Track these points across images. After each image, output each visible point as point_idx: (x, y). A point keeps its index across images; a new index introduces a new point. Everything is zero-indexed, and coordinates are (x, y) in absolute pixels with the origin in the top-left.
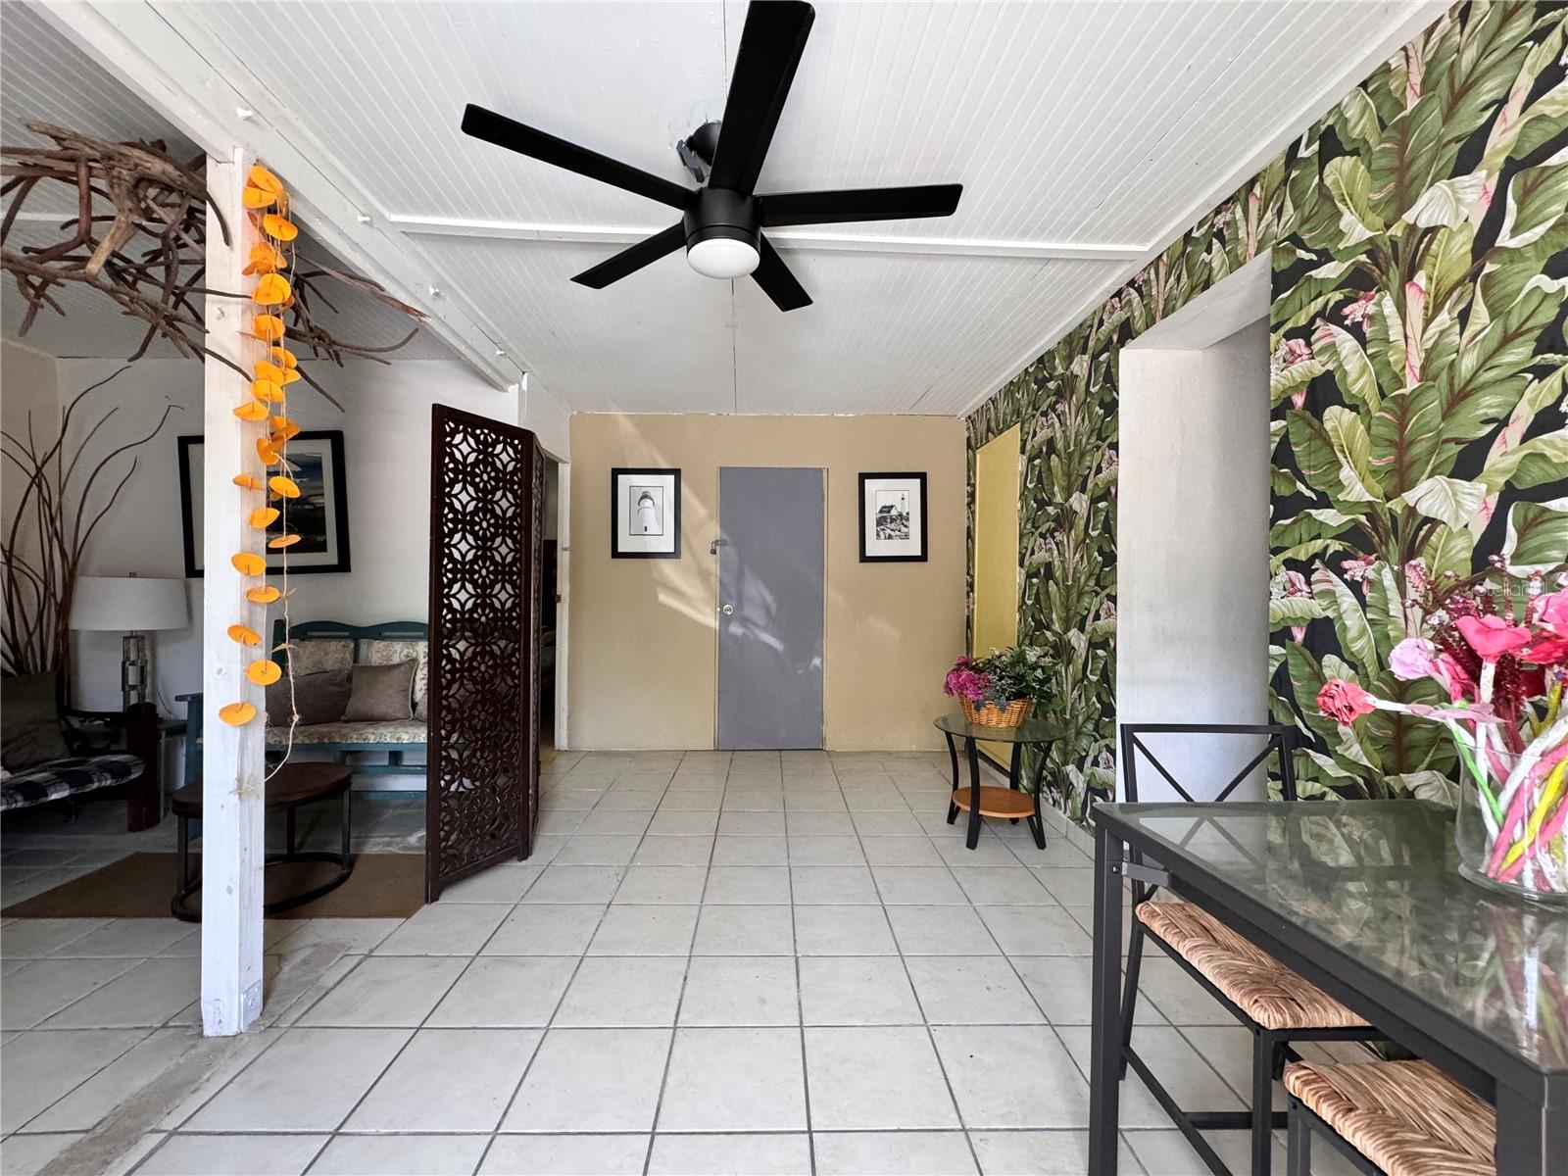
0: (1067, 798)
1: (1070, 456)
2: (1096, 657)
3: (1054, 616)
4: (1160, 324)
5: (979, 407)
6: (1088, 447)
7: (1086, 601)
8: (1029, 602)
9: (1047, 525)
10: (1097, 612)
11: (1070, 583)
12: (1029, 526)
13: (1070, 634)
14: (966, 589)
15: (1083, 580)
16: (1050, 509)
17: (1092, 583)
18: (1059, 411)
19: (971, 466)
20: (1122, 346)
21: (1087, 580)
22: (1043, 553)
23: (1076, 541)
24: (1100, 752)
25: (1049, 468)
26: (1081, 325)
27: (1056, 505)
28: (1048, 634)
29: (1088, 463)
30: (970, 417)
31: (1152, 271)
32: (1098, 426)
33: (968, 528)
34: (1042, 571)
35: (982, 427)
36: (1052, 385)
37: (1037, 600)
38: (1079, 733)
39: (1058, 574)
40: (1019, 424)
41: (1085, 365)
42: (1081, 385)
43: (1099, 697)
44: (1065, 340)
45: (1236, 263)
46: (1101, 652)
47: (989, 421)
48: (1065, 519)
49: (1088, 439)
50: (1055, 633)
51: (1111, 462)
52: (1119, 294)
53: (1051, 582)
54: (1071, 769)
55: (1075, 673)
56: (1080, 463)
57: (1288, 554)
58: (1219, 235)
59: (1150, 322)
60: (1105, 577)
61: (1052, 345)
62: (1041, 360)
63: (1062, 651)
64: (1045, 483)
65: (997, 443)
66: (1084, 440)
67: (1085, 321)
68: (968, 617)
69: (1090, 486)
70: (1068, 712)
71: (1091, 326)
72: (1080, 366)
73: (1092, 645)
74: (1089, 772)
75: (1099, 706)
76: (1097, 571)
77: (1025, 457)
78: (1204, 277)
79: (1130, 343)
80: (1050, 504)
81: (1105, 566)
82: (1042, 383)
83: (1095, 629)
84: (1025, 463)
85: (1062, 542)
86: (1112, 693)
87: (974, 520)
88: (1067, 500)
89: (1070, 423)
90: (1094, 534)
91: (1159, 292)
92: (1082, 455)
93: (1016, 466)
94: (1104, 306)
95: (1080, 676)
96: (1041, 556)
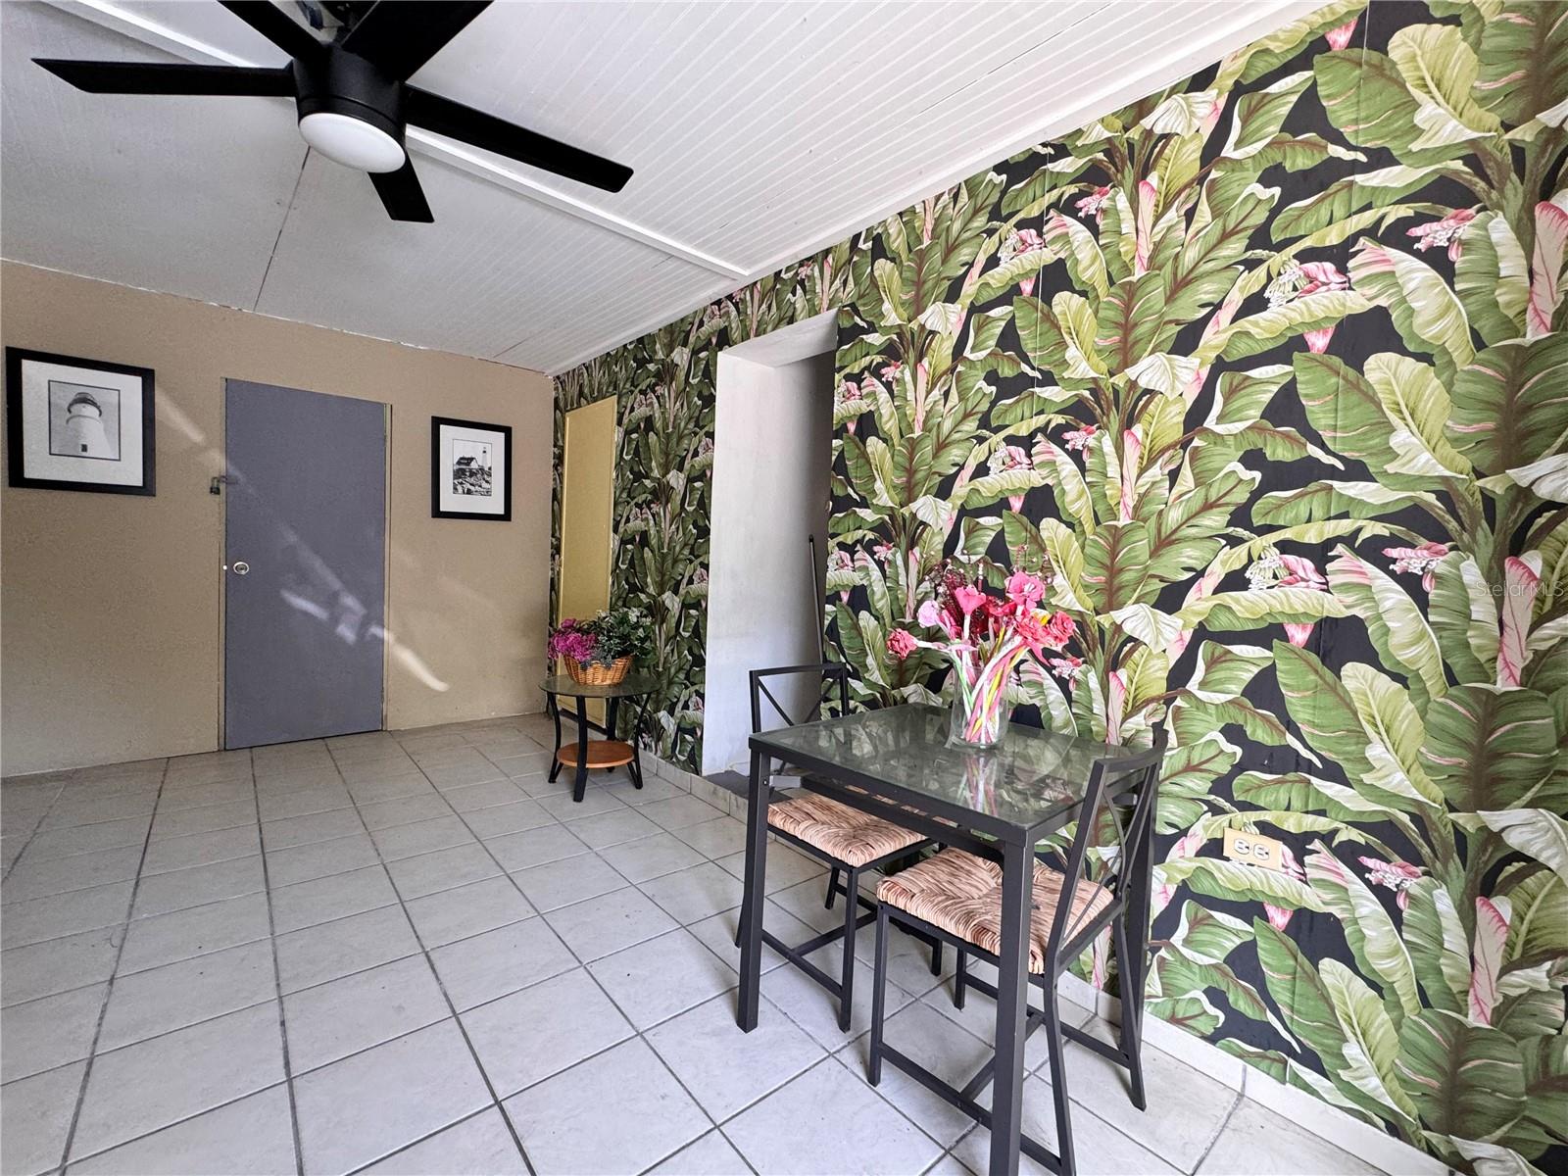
0: (658, 740)
1: (668, 436)
2: (688, 616)
3: (649, 580)
4: (753, 340)
5: (570, 369)
6: (686, 432)
7: (680, 567)
8: (623, 567)
9: (644, 496)
10: (691, 577)
11: (665, 551)
12: (624, 495)
13: (664, 596)
14: (550, 551)
15: (678, 549)
16: (647, 482)
17: (686, 552)
18: (658, 393)
19: (559, 428)
20: (721, 350)
21: (682, 549)
22: (638, 522)
23: (672, 514)
24: (690, 697)
25: (647, 443)
26: (682, 320)
27: (653, 480)
28: (642, 596)
29: (686, 446)
30: (558, 377)
31: (748, 293)
32: (696, 414)
33: (554, 490)
34: (638, 539)
35: (574, 391)
36: (651, 367)
37: (632, 565)
38: (671, 683)
39: (654, 542)
40: (616, 396)
41: (685, 357)
42: (682, 375)
43: (691, 652)
44: (665, 328)
45: (813, 311)
46: (693, 612)
47: (581, 386)
48: (662, 493)
49: (687, 424)
50: (649, 595)
51: (707, 449)
52: (718, 303)
53: (646, 549)
54: (663, 715)
55: (668, 631)
56: (678, 444)
57: (840, 539)
58: (802, 283)
59: (745, 337)
60: (699, 547)
61: (654, 330)
62: (640, 340)
63: (656, 611)
64: (642, 457)
65: (589, 410)
66: (682, 425)
67: (687, 317)
68: (552, 579)
69: (687, 466)
70: (661, 666)
71: (692, 324)
72: (681, 356)
73: (685, 606)
74: (679, 715)
75: (690, 658)
76: (692, 541)
77: (621, 430)
78: (789, 314)
79: (727, 349)
80: (647, 478)
81: (698, 537)
82: (642, 363)
83: (688, 592)
84: (621, 435)
85: (658, 514)
86: (702, 646)
87: (561, 482)
88: (664, 476)
89: (668, 407)
90: (690, 509)
91: (755, 312)
92: (681, 438)
93: (612, 436)
94: (705, 310)
95: (673, 633)
96: (636, 525)
